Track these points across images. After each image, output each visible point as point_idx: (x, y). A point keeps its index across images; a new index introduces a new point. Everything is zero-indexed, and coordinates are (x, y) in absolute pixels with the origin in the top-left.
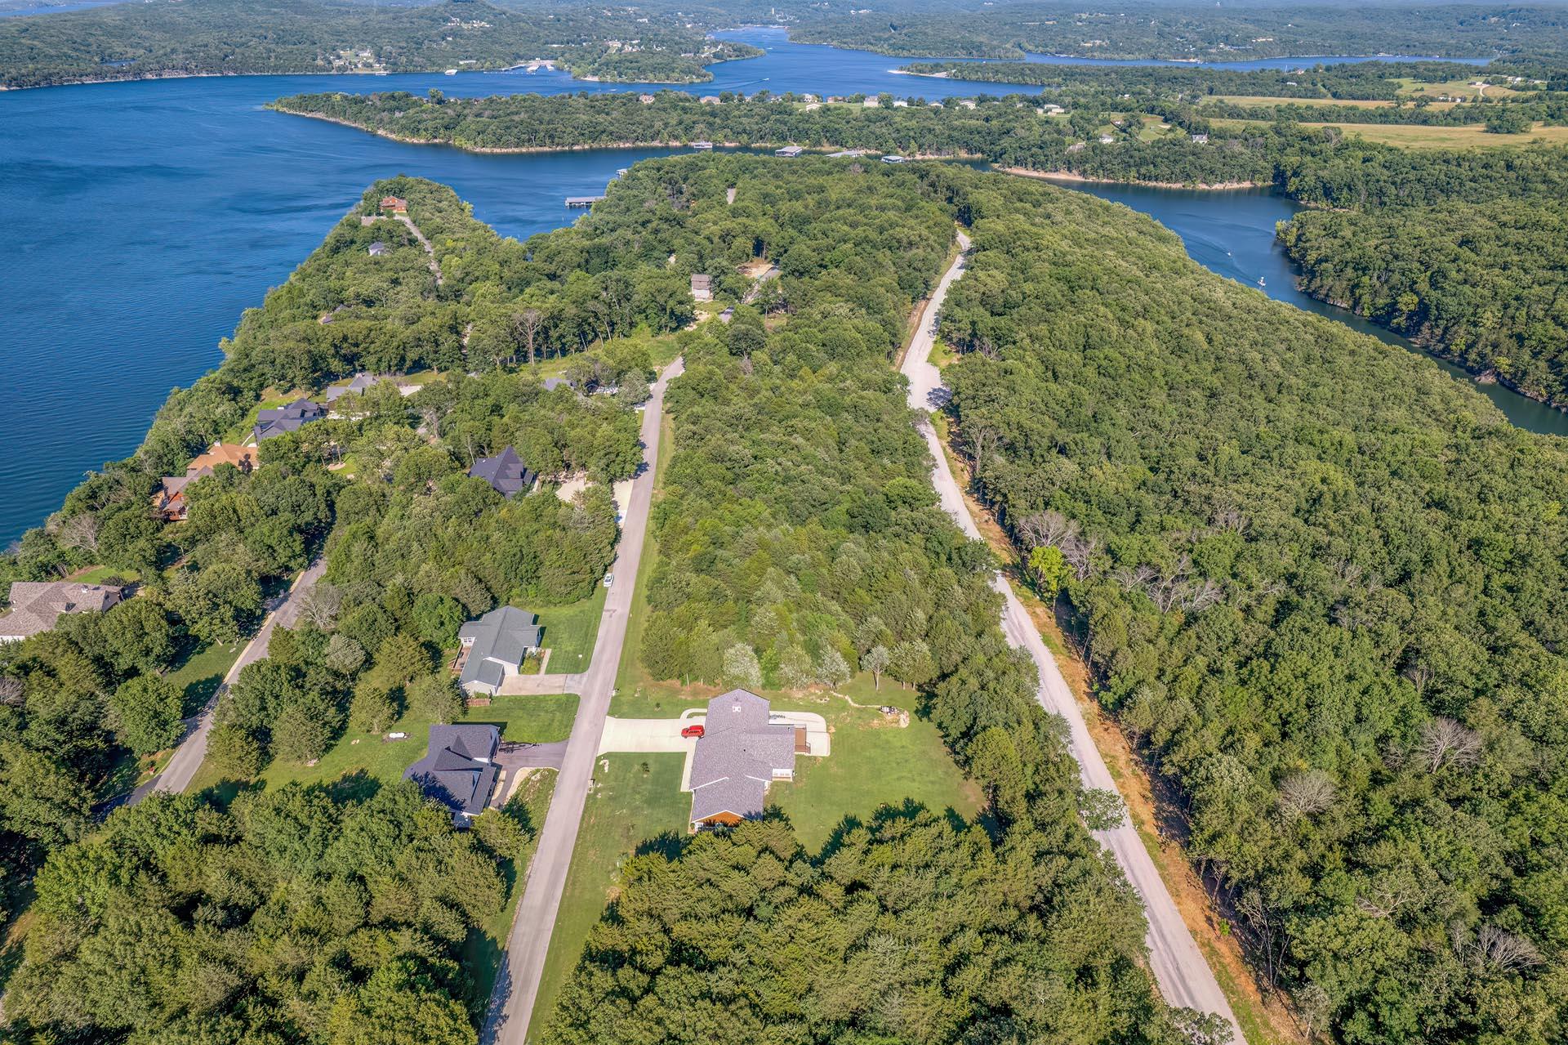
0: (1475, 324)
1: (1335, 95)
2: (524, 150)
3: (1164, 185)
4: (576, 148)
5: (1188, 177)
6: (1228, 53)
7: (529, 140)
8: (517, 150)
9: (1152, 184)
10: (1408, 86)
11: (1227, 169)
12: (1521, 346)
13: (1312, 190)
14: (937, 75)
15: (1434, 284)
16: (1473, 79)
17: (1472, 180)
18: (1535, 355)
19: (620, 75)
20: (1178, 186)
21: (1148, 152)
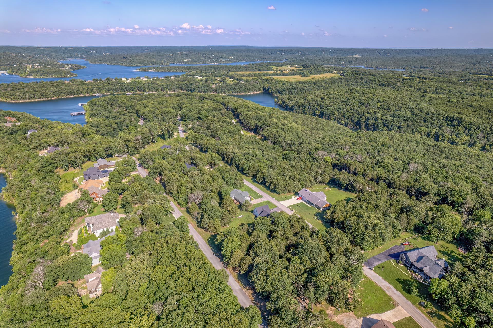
0: (334, 115)
1: (259, 70)
2: (33, 100)
3: (239, 94)
4: (53, 98)
5: (244, 91)
6: (224, 61)
7: (34, 97)
8: (30, 101)
9: (236, 94)
10: (274, 68)
11: (253, 89)
12: (345, 118)
13: (275, 92)
14: (149, 71)
15: (321, 108)
16: (287, 66)
17: (308, 87)
18: (348, 119)
19: (41, 75)
20: (243, 94)
21: (233, 87)
